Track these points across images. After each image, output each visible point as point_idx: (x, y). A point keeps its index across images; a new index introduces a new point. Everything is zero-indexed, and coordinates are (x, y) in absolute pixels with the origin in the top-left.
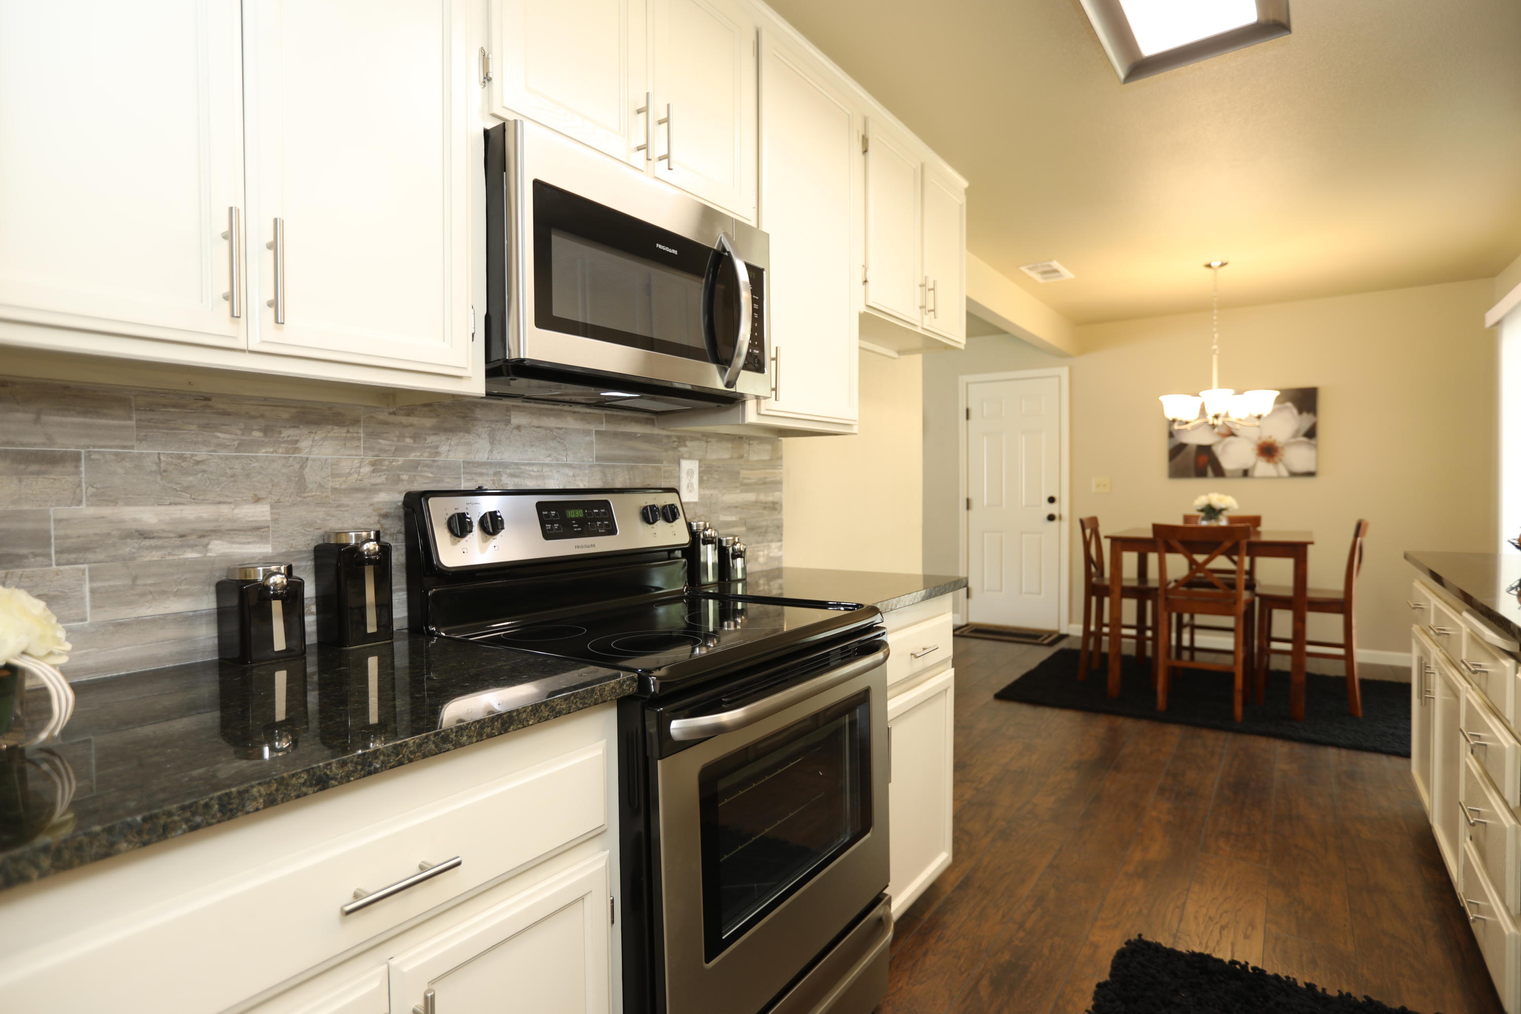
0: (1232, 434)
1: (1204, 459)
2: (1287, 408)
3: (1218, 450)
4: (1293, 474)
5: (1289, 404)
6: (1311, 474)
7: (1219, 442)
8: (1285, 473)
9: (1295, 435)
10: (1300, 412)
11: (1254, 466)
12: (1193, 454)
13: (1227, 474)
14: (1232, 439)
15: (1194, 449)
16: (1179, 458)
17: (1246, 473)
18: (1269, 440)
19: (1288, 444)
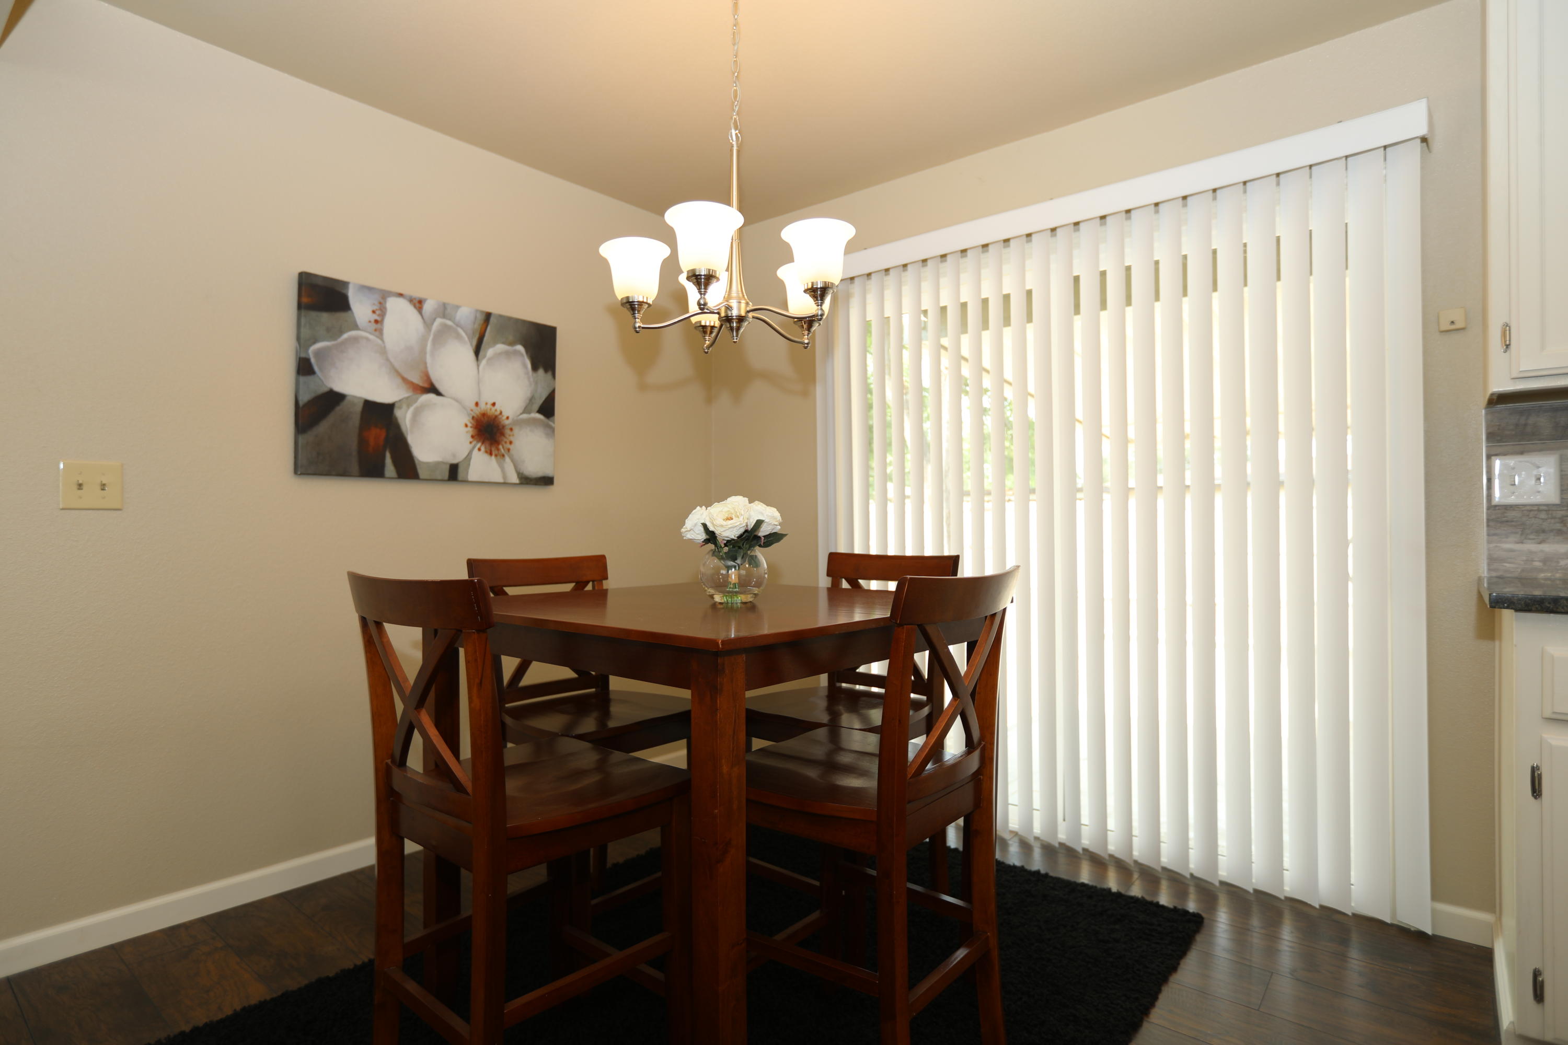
0: (432, 389)
1: (376, 435)
2: (517, 353)
3: (405, 417)
4: (526, 481)
5: (520, 348)
6: (547, 481)
7: (409, 402)
8: (514, 479)
9: (526, 410)
10: (535, 368)
11: (468, 457)
12: (356, 420)
13: (422, 473)
14: (431, 396)
15: (359, 408)
16: (323, 427)
17: (454, 473)
18: (493, 411)
19: (520, 423)
